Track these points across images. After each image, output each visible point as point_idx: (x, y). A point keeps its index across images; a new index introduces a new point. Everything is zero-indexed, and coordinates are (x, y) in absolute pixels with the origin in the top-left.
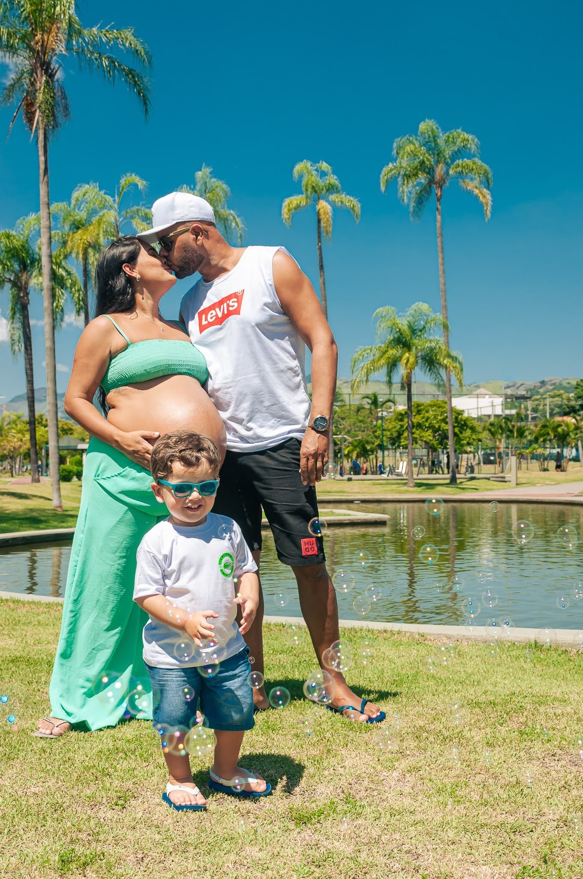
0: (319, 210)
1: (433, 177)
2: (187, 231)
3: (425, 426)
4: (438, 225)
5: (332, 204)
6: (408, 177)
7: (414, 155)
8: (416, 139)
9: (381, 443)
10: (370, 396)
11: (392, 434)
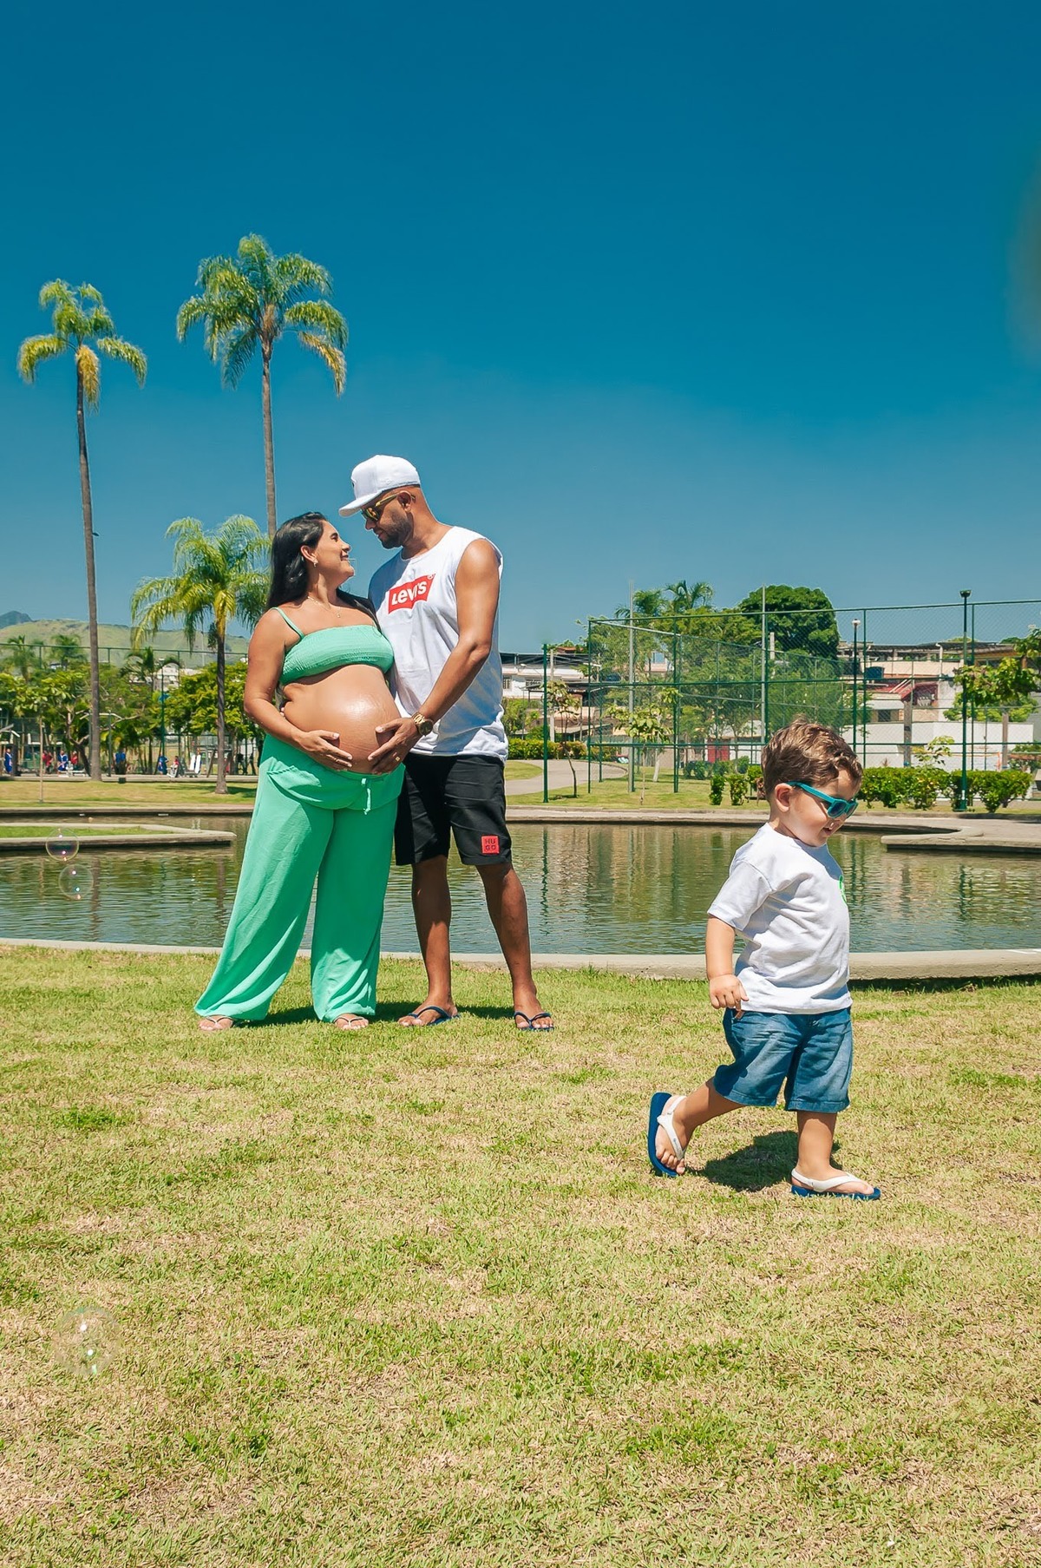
0: (79, 361)
1: (258, 324)
2: (393, 498)
3: (229, 701)
4: (265, 398)
5: (101, 353)
6: (219, 320)
7: (230, 287)
8: (235, 265)
9: (159, 726)
10: (142, 653)
11: (176, 713)
